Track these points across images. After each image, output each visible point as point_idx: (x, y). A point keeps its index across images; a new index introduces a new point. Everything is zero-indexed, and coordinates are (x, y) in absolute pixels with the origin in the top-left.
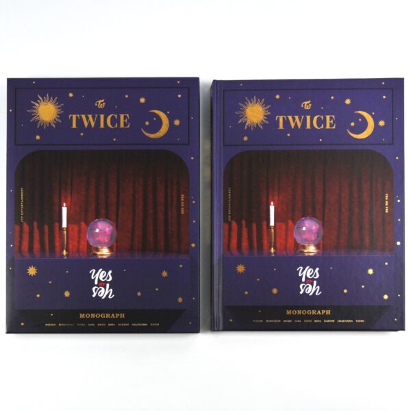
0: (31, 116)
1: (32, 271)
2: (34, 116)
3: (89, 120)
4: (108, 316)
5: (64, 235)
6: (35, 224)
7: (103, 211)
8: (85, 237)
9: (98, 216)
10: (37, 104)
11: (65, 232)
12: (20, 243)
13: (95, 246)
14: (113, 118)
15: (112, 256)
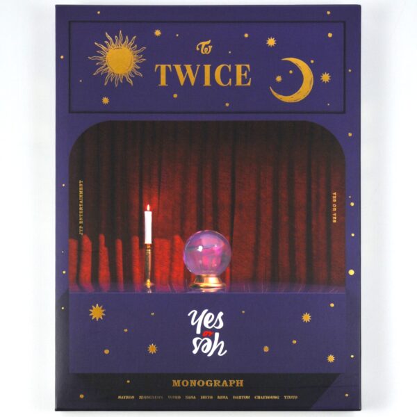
0: (94, 66)
1: (97, 312)
2: (100, 66)
3: (186, 74)
4: (217, 383)
5: (147, 256)
6: (102, 238)
7: (210, 219)
8: (181, 259)
9: (201, 226)
10: (103, 48)
11: (149, 252)
12: (79, 268)
13: (197, 274)
14: (224, 69)
15: (223, 289)
